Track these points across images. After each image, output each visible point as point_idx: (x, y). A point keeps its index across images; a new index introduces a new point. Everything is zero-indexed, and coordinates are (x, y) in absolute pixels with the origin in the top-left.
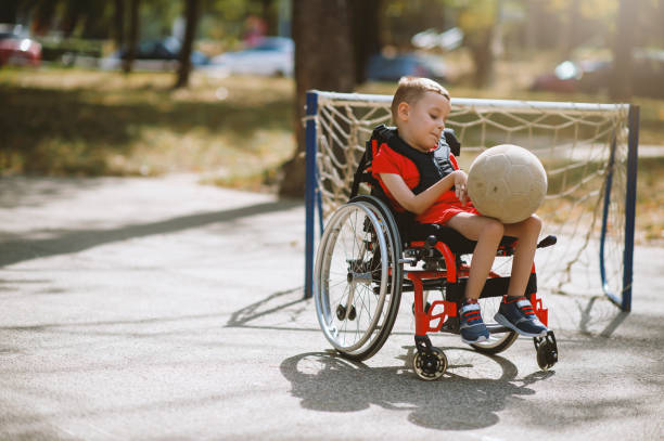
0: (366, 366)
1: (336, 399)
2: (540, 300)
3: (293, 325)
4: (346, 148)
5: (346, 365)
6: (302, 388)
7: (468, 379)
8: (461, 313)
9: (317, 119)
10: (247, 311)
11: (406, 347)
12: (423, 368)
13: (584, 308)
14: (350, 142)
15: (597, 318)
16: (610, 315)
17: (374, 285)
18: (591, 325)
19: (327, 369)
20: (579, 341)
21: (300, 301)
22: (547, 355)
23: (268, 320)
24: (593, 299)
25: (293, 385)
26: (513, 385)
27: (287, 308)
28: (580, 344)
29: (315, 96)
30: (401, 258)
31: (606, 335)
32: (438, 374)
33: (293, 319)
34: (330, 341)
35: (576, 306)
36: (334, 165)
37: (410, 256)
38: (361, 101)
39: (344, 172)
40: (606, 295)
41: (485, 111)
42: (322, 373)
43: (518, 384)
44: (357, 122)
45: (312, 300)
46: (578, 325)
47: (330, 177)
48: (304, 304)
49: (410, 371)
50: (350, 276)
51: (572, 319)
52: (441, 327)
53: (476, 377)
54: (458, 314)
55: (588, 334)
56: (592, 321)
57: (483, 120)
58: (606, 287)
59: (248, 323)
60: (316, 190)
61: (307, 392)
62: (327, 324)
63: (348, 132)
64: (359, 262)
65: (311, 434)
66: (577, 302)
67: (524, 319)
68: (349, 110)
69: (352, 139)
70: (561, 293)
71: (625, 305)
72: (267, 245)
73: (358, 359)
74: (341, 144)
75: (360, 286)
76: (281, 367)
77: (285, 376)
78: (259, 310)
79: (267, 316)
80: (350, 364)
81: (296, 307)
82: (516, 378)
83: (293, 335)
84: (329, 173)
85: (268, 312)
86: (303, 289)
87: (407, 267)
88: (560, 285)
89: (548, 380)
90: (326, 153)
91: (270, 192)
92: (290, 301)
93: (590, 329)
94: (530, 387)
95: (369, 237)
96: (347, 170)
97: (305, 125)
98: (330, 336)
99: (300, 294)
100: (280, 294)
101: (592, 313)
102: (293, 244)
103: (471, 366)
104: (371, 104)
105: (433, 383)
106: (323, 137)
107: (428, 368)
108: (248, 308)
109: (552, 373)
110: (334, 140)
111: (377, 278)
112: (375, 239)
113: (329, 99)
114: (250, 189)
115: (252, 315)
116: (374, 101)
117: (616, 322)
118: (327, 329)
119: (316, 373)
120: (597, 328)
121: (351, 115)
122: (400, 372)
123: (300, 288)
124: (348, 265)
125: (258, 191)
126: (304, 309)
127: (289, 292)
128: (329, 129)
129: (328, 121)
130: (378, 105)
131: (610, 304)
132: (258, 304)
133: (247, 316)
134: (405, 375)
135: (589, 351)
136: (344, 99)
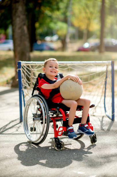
0: (40, 147)
1: (32, 160)
2: (91, 124)
3: (17, 132)
4: (30, 77)
5: (34, 146)
6: (21, 157)
7: (71, 149)
8: (68, 130)
9: (21, 69)
10: (3, 128)
11: (51, 138)
12: (57, 147)
13: (101, 120)
14: (31, 75)
15: (105, 124)
16: (109, 122)
17: (41, 121)
18: (104, 126)
19: (28, 148)
20: (102, 133)
21: (18, 124)
22: (94, 140)
23: (10, 131)
24: (103, 117)
25: (18, 155)
26: (84, 151)
27: (15, 126)
28: (102, 134)
29: (20, 63)
30: (49, 114)
31: (108, 130)
32: (62, 149)
33: (17, 130)
34: (29, 139)
35: (98, 120)
36: (27, 82)
37: (52, 113)
38: (34, 63)
39: (30, 84)
40: (107, 115)
41: (69, 65)
42: (27, 150)
43: (86, 150)
44: (33, 70)
45: (22, 123)
46: (100, 126)
47: (26, 85)
48: (20, 124)
49: (53, 147)
50: (34, 119)
51: (98, 125)
52: (62, 134)
53: (73, 148)
54: (67, 130)
55: (103, 130)
56: (104, 125)
57: (69, 67)
58: (106, 113)
59: (4, 133)
60: (22, 90)
61: (23, 158)
62: (27, 133)
63: (30, 73)
64: (36, 114)
65: (25, 175)
66: (99, 118)
68: (30, 66)
69: (32, 75)
70: (94, 116)
71: (113, 119)
72: (8, 104)
73: (37, 144)
74: (28, 76)
75: (37, 122)
76: (14, 149)
77: (16, 152)
78: (7, 127)
79: (9, 130)
80: (35, 146)
81: (18, 126)
82: (85, 148)
83: (17, 136)
84: (25, 84)
85: (10, 128)
86: (20, 119)
87: (51, 116)
88: (93, 113)
89: (94, 148)
90: (24, 79)
91: (9, 86)
92: (16, 124)
93: (104, 128)
94: (89, 151)
95: (39, 107)
96: (30, 83)
97: (18, 71)
98: (29, 137)
99: (19, 121)
100: (13, 121)
101: (104, 122)
102: (16, 103)
103: (71, 144)
104: (37, 64)
105: (60, 151)
106: (23, 74)
107: (59, 147)
108: (4, 127)
109: (95, 145)
110: (26, 75)
111: (42, 119)
112: (41, 107)
113: (24, 63)
114: (3, 86)
115: (5, 129)
116: (38, 63)
117: (111, 125)
118: (27, 135)
119: (25, 151)
120: (106, 128)
121: (31, 68)
122: (50, 148)
123: (18, 119)
124: (33, 115)
125: (5, 86)
126: (20, 126)
127: (15, 120)
128: (25, 72)
129: (24, 69)
130: (38, 65)
131: (108, 119)
132: (7, 125)
133: (3, 130)
134: (52, 149)
135: (105, 136)
136: (29, 63)
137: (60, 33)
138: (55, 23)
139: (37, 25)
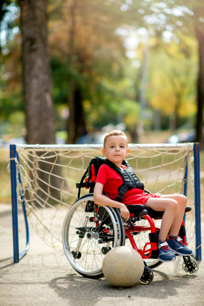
29: (14, 146)
44: (38, 157)
67: (181, 247)
68: (34, 152)
96: (34, 182)
116: (48, 148)
136: (31, 148)
137: (130, 120)
138: (119, 102)
139: (87, 105)
